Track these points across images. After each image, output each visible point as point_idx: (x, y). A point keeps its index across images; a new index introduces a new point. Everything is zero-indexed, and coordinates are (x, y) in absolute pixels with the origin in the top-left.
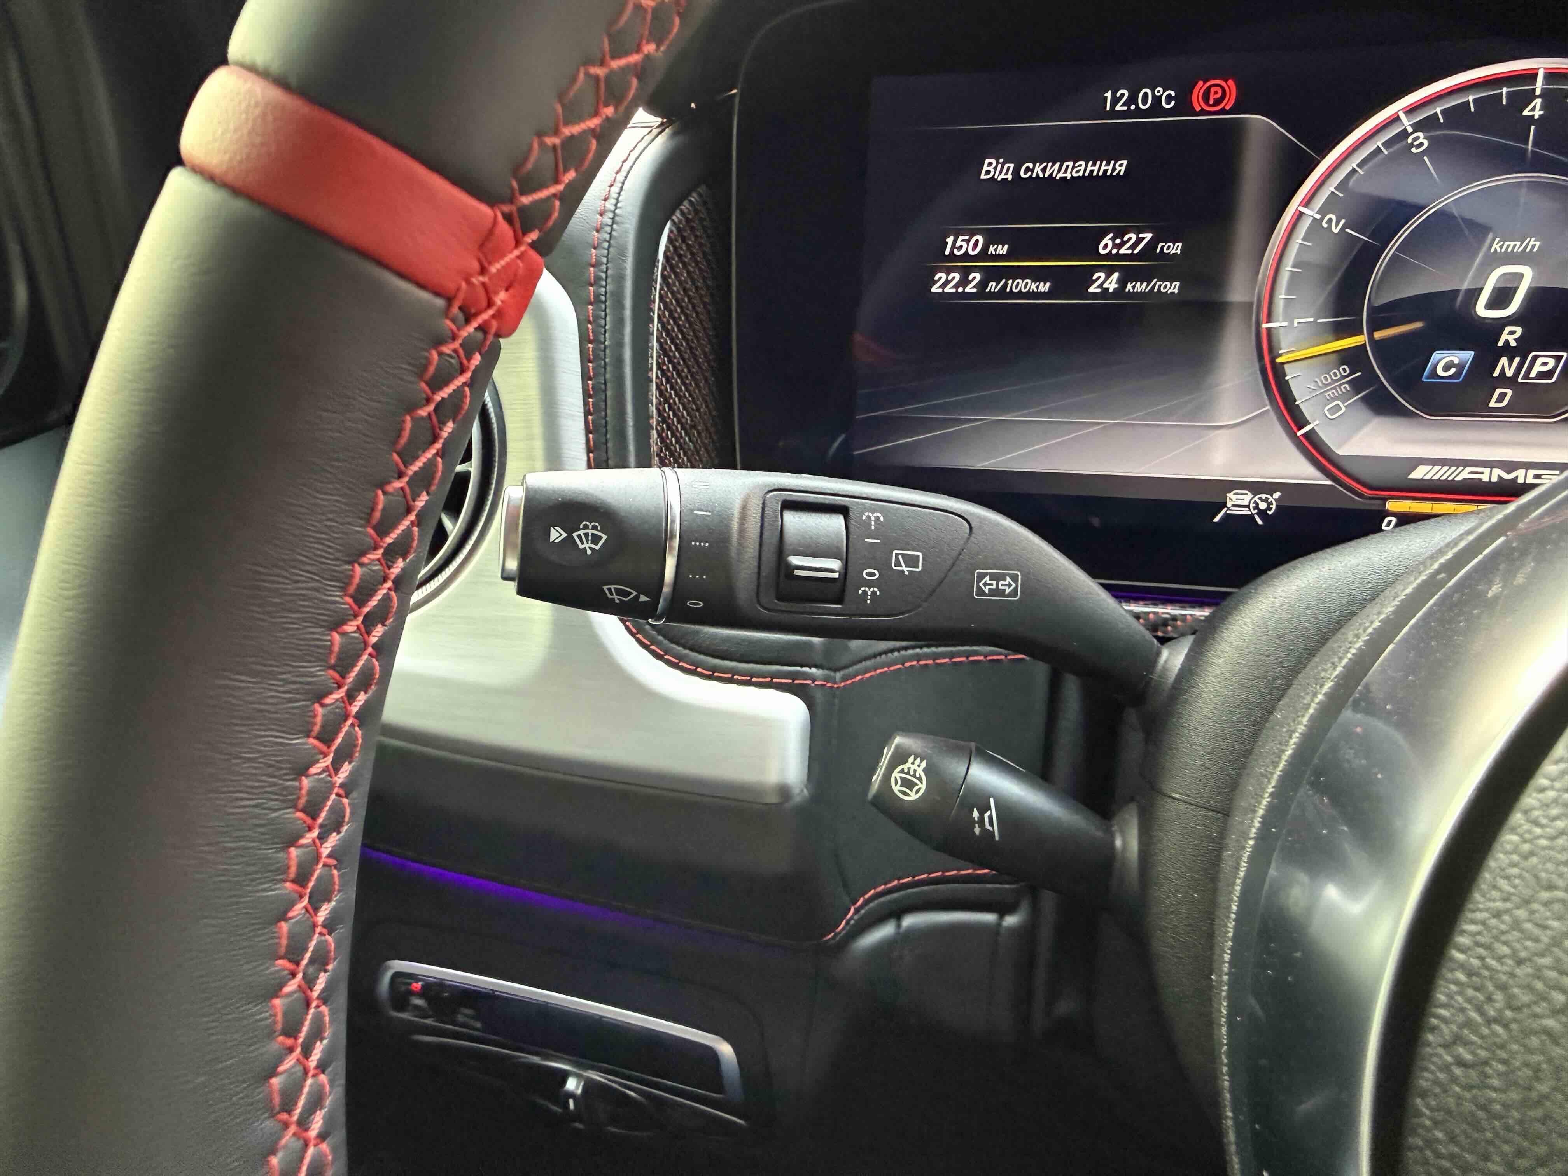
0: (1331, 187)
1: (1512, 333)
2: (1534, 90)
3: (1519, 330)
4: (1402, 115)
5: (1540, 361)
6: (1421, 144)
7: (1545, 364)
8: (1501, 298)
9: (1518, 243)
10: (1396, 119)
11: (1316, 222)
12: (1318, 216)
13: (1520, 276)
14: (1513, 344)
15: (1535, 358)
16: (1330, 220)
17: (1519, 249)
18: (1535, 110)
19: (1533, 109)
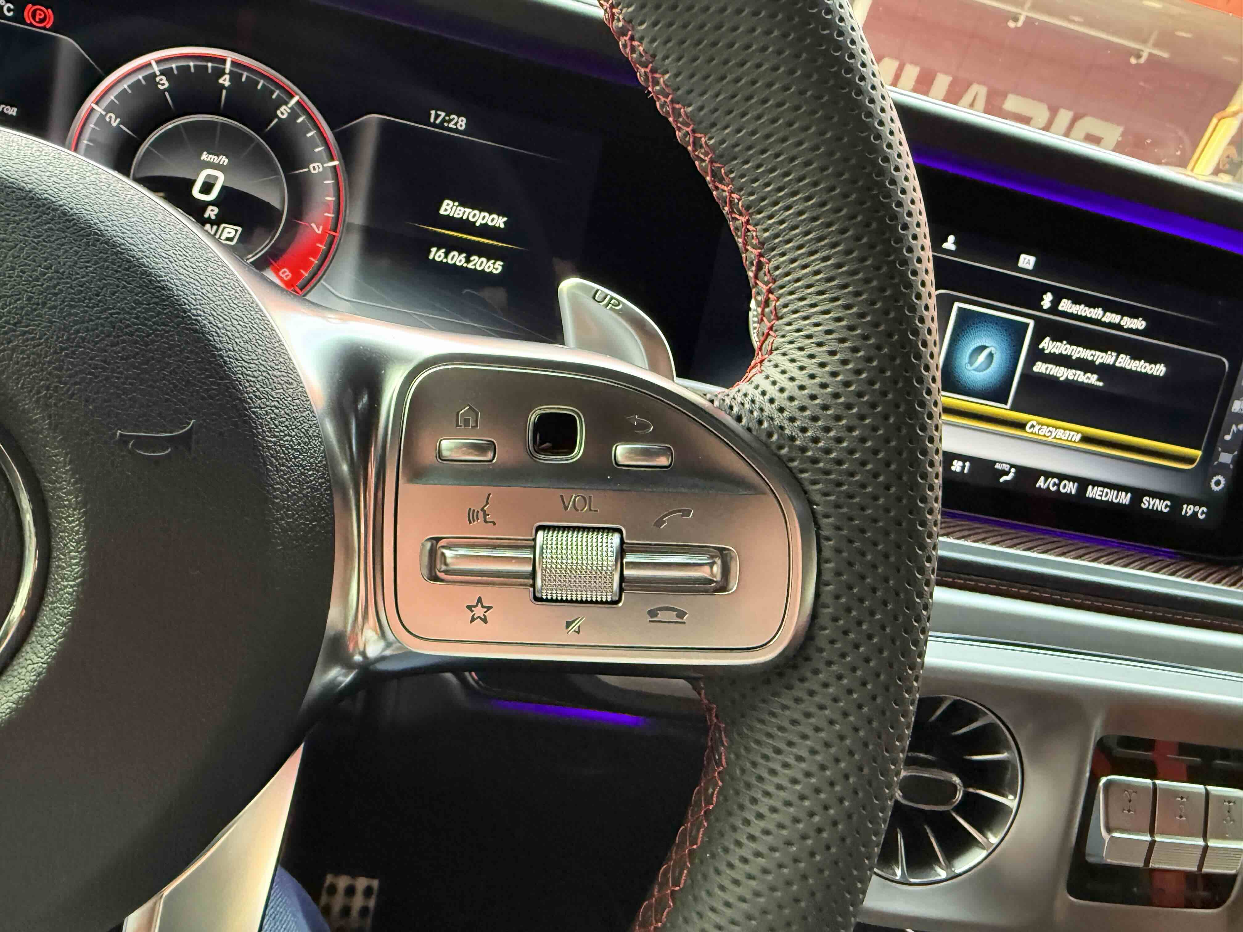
0: (112, 97)
1: (212, 210)
2: (224, 69)
3: (216, 210)
4: (154, 64)
5: (227, 230)
6: (163, 84)
7: (229, 233)
8: (207, 188)
9: (216, 157)
10: (149, 65)
11: (102, 117)
12: (104, 113)
13: (216, 178)
14: (213, 217)
15: (224, 228)
16: (110, 117)
17: (216, 161)
18: (225, 81)
19: (225, 80)
